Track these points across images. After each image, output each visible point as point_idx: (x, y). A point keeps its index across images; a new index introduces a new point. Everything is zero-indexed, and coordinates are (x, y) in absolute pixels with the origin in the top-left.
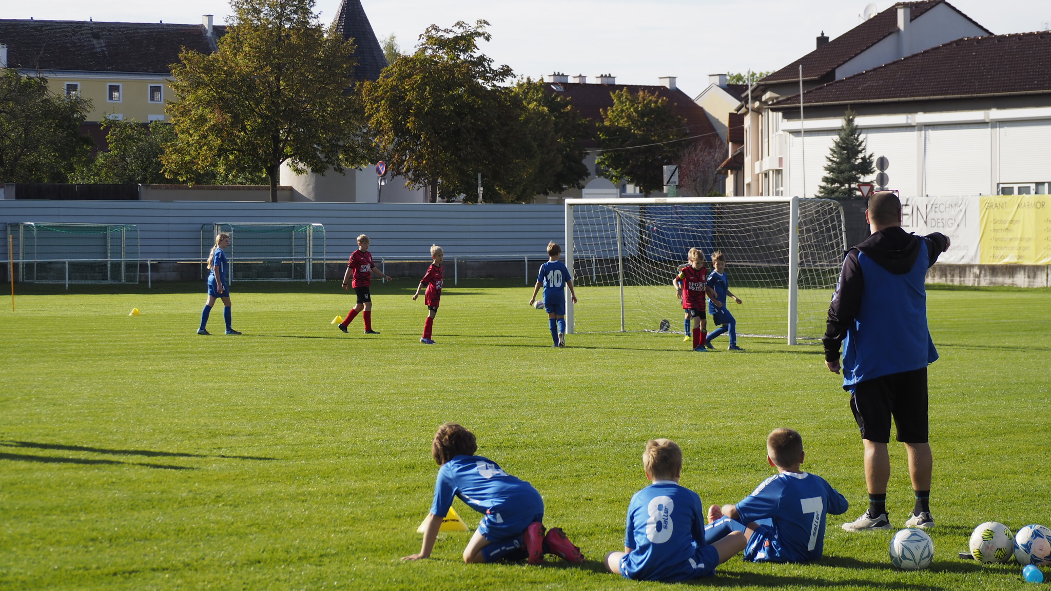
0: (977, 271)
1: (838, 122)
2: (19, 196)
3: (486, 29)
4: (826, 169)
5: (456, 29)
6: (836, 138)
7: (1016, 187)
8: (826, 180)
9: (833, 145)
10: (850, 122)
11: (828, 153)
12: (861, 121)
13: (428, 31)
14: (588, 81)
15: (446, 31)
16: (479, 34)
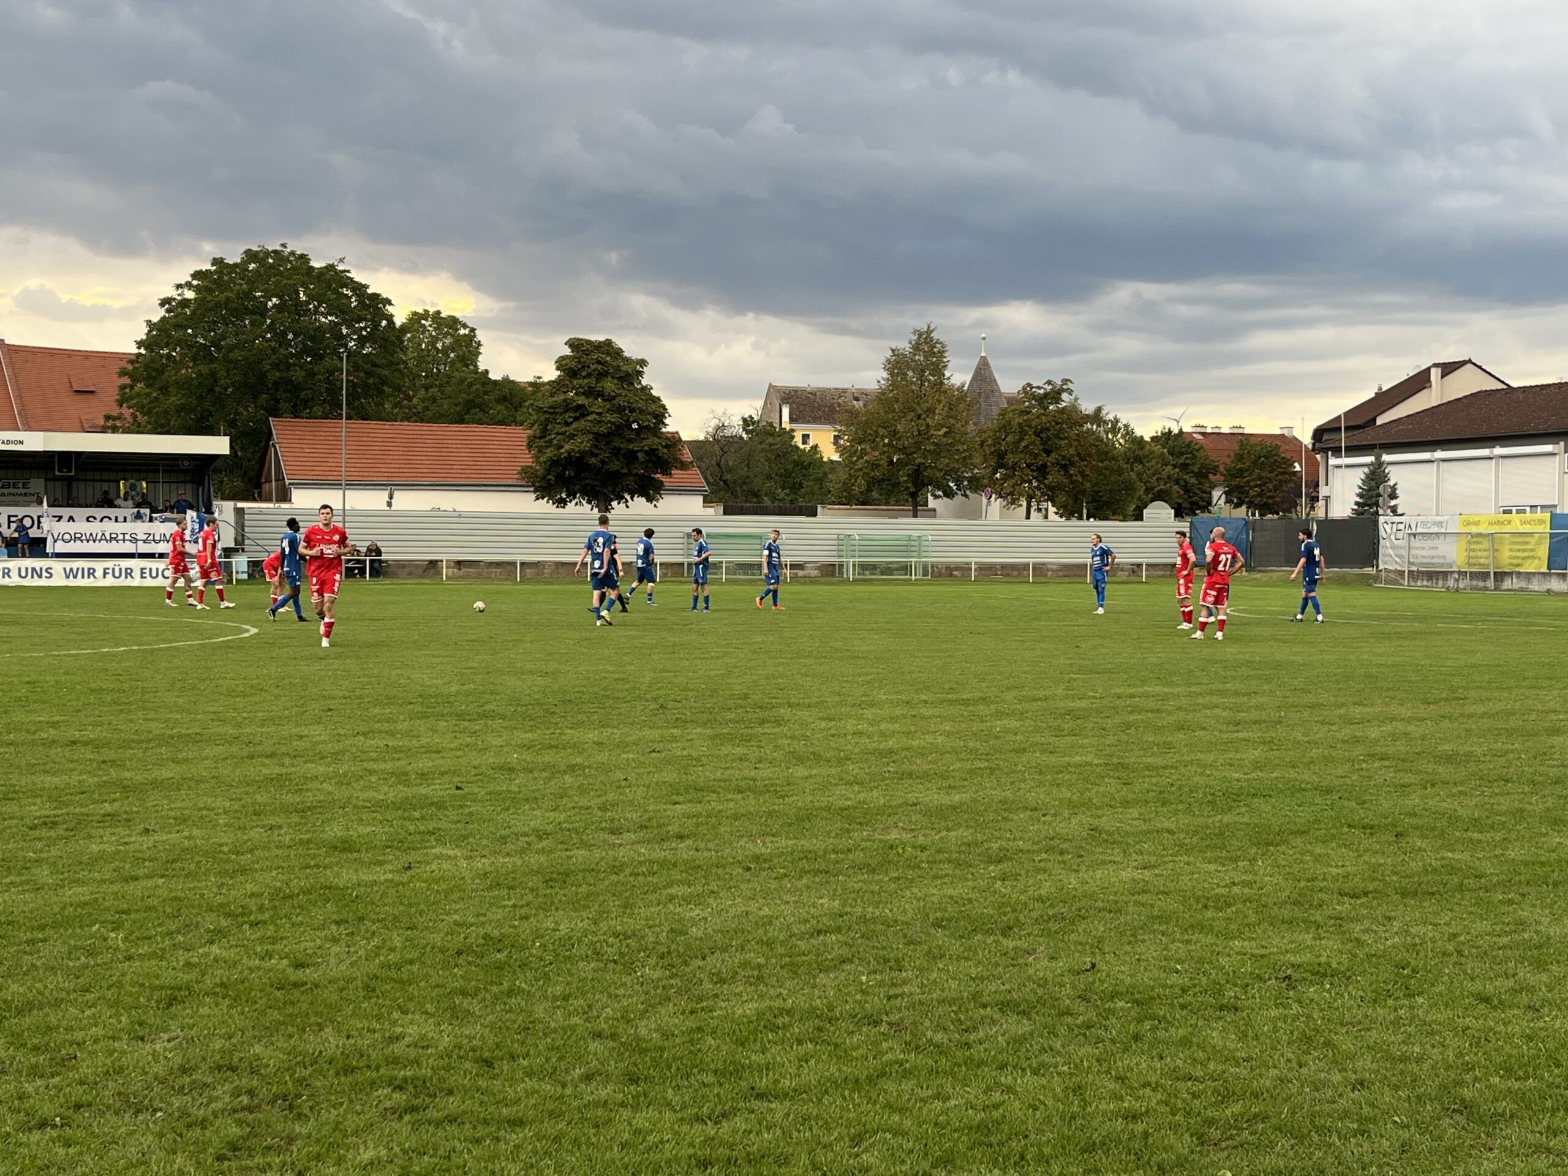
0: (1456, 576)
1: (1371, 459)
2: (725, 513)
3: (1070, 386)
4: (1358, 495)
5: (1046, 386)
6: (1366, 470)
7: (1514, 509)
8: (1357, 503)
9: (1363, 477)
10: (1378, 458)
11: (1360, 483)
12: (1386, 458)
13: (1024, 388)
14: (1223, 431)
15: (1039, 388)
16: (1064, 390)
